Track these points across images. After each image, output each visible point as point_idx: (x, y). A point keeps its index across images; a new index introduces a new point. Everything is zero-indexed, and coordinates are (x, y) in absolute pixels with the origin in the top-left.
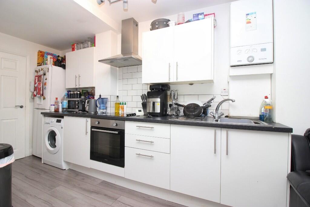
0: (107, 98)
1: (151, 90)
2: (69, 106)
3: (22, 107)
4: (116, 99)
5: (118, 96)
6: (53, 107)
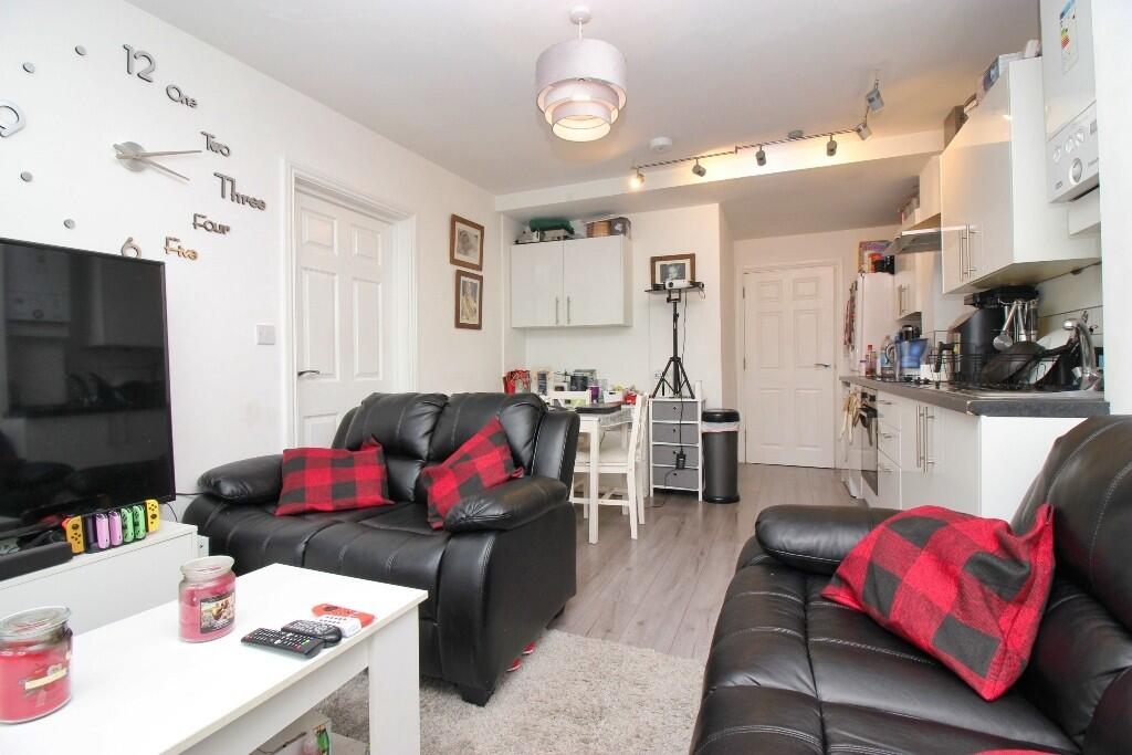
6: (864, 366)
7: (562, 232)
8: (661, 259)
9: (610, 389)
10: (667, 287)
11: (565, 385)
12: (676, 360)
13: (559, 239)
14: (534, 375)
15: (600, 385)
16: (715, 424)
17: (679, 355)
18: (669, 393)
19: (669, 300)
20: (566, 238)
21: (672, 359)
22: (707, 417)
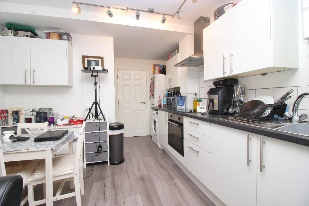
0: (185, 96)
1: (216, 86)
2: (167, 103)
3: (145, 103)
4: (194, 96)
5: (196, 94)
6: (158, 103)
7: (29, 34)
8: (87, 57)
9: (61, 118)
10: (92, 69)
11: (33, 117)
12: (96, 103)
13: (27, 36)
14: (10, 112)
15: (55, 116)
16: (115, 131)
17: (98, 101)
18: (93, 118)
19: (92, 76)
20: (31, 37)
21: (94, 103)
22: (112, 128)
